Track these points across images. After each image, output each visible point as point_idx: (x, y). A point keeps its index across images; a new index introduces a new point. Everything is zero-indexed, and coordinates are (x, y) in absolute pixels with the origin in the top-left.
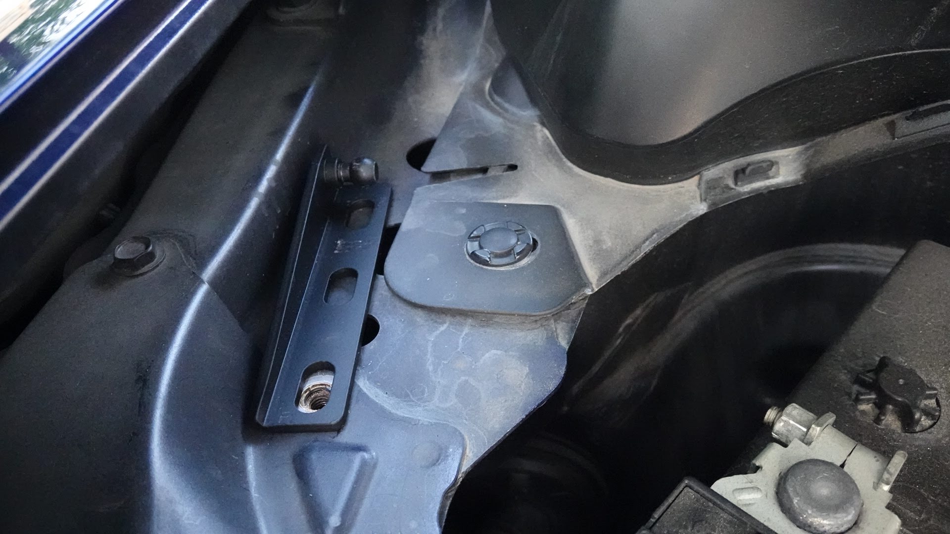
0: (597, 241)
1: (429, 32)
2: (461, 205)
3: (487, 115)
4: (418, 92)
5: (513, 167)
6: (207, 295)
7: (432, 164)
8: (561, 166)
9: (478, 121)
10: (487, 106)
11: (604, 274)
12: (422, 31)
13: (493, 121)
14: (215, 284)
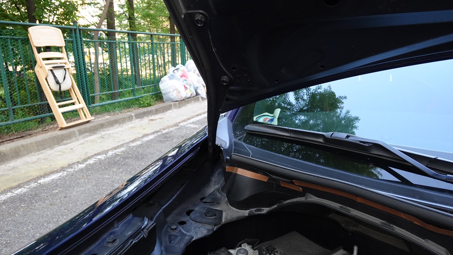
0: (227, 216)
1: (214, 177)
2: (206, 208)
3: (218, 194)
4: (207, 188)
5: (219, 203)
6: (162, 211)
7: (204, 201)
8: (227, 205)
9: (216, 195)
10: (219, 193)
11: (225, 222)
12: (212, 176)
13: (219, 195)
14: (163, 210)
